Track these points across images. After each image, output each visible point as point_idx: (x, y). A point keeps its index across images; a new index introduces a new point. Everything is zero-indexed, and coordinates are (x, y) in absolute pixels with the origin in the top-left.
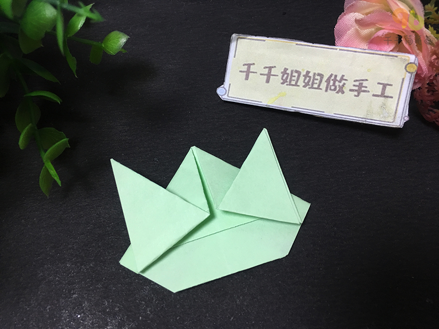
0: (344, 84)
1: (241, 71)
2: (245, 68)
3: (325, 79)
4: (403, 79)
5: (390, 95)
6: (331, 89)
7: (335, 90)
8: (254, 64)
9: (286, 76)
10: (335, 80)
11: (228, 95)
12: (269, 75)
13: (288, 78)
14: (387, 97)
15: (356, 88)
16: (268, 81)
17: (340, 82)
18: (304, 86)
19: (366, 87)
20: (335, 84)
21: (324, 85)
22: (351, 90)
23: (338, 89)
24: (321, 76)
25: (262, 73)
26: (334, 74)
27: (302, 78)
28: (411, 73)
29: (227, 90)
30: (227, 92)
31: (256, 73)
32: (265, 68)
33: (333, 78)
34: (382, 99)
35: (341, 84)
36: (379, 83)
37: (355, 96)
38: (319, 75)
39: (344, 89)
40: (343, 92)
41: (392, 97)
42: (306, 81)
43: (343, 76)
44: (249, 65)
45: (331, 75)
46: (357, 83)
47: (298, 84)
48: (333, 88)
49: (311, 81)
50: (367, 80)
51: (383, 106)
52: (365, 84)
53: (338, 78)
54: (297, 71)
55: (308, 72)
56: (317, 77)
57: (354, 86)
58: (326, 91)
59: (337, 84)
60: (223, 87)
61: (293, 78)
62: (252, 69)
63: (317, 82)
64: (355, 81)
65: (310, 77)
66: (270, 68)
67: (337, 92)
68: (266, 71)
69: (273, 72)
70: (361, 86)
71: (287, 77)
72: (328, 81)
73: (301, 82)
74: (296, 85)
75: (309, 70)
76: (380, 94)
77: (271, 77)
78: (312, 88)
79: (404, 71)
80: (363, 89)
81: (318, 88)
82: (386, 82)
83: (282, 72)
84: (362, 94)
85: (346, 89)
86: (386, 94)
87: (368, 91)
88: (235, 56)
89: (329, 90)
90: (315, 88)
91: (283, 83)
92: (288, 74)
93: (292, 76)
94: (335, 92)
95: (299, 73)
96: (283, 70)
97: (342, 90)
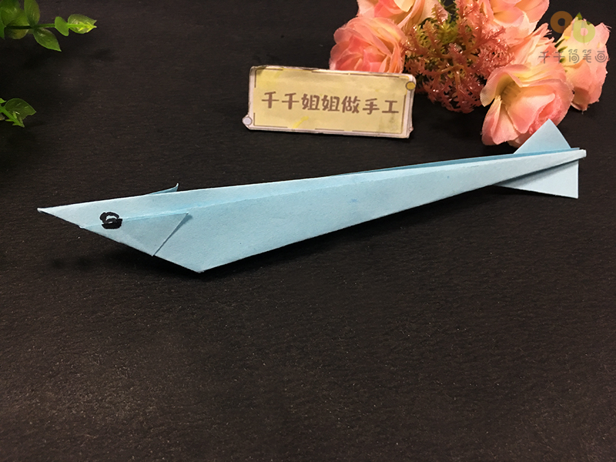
0: (358, 105)
1: (263, 100)
2: (267, 97)
3: (341, 101)
4: (405, 96)
5: (396, 110)
6: (347, 110)
7: (350, 110)
8: (275, 92)
9: (306, 101)
10: (350, 102)
11: (254, 125)
12: (290, 102)
13: (309, 102)
14: (394, 112)
15: (368, 107)
16: (290, 107)
17: (354, 102)
18: (324, 109)
19: (376, 105)
20: (350, 105)
21: (341, 107)
22: (364, 109)
23: (353, 109)
24: (338, 99)
25: (284, 100)
26: (348, 96)
27: (321, 102)
28: (411, 90)
29: (253, 119)
30: (253, 121)
31: (278, 100)
32: (286, 95)
33: (348, 99)
34: (390, 114)
35: (355, 105)
36: (386, 101)
37: (368, 114)
38: (335, 98)
39: (358, 109)
40: (358, 112)
41: (397, 112)
42: (325, 104)
43: (356, 97)
44: (270, 94)
45: (346, 98)
46: (369, 103)
47: (318, 107)
48: (349, 108)
49: (329, 104)
50: (376, 99)
51: (392, 120)
52: (375, 102)
53: (352, 99)
54: (315, 96)
55: (326, 97)
56: (334, 100)
57: (366, 105)
58: (343, 111)
59: (352, 104)
60: (249, 117)
61: (313, 103)
62: (274, 96)
63: (335, 104)
64: (367, 101)
65: (328, 101)
66: (291, 95)
67: (353, 112)
68: (287, 98)
69: (294, 98)
70: (372, 105)
71: (307, 103)
72: (344, 103)
73: (321, 106)
74: (316, 108)
75: (327, 94)
76: (387, 110)
77: (293, 103)
78: (331, 110)
79: (406, 89)
80: (374, 107)
81: (336, 110)
82: (391, 100)
83: (302, 99)
84: (373, 111)
85: (360, 109)
86: (393, 110)
87: (378, 109)
88: (255, 86)
89: (346, 111)
90: (334, 110)
91: (304, 108)
92: (308, 99)
93: (312, 101)
94: (351, 112)
95: (318, 98)
96: (303, 96)
97: (356, 110)
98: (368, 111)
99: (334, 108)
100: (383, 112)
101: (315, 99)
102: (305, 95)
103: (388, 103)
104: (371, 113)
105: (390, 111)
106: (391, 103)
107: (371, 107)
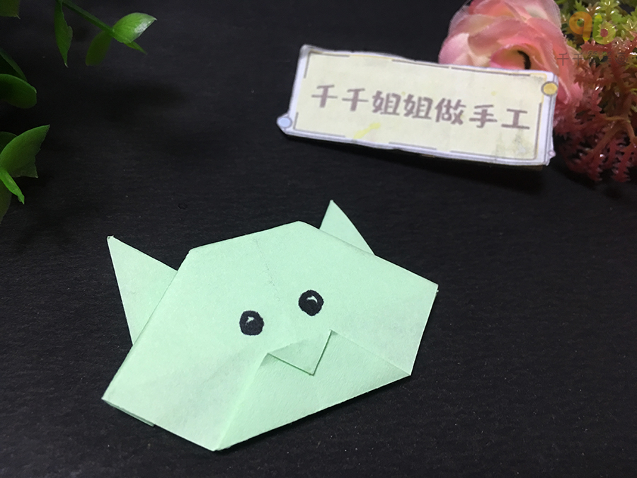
0: (462, 112)
1: (313, 96)
2: (321, 92)
3: (435, 104)
4: (541, 105)
5: (525, 125)
8: (333, 86)
9: (379, 101)
10: (449, 107)
15: (479, 117)
16: (354, 108)
17: (456, 108)
18: (407, 115)
19: (492, 115)
20: (449, 111)
21: (433, 113)
22: (472, 120)
23: (453, 118)
24: (430, 101)
25: (346, 97)
26: (447, 98)
27: (402, 104)
28: (551, 96)
29: (293, 119)
30: (293, 123)
31: (336, 97)
32: (349, 91)
33: (446, 103)
34: (515, 130)
35: (458, 112)
36: (509, 110)
37: (478, 127)
38: (426, 99)
39: (462, 118)
40: (461, 122)
41: (528, 128)
42: (409, 108)
43: (459, 101)
44: (326, 88)
45: (443, 100)
46: (479, 110)
47: (398, 111)
48: (446, 116)
49: (415, 107)
51: (518, 140)
52: (490, 110)
53: (453, 104)
54: (395, 95)
55: (410, 97)
56: (423, 102)
57: (476, 113)
58: (438, 120)
59: (452, 111)
60: (288, 117)
61: (390, 104)
62: (331, 92)
63: (424, 108)
64: (477, 107)
65: (414, 103)
66: (357, 92)
68: (351, 95)
69: (361, 95)
70: (484, 113)
71: (381, 104)
72: (439, 107)
73: (401, 109)
74: (394, 113)
75: (412, 94)
76: (511, 123)
77: (359, 103)
78: (417, 116)
79: (541, 94)
80: (488, 117)
81: (426, 116)
82: (518, 109)
83: (374, 97)
84: (487, 124)
85: (465, 118)
86: (520, 124)
87: (496, 121)
88: (305, 76)
89: (441, 120)
90: (422, 117)
91: (375, 111)
92: (382, 99)
93: (388, 101)
94: (449, 122)
95: (398, 98)
96: (375, 94)
97: (458, 120)
98: (479, 123)
99: (422, 114)
100: (504, 126)
101: (394, 99)
102: (379, 93)
103: (512, 114)
104: (482, 126)
105: (515, 125)
106: (517, 113)
107: (484, 117)
